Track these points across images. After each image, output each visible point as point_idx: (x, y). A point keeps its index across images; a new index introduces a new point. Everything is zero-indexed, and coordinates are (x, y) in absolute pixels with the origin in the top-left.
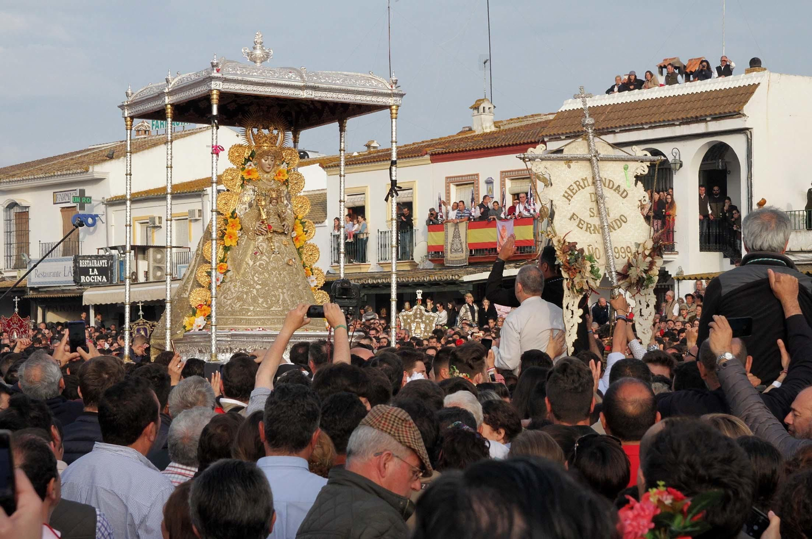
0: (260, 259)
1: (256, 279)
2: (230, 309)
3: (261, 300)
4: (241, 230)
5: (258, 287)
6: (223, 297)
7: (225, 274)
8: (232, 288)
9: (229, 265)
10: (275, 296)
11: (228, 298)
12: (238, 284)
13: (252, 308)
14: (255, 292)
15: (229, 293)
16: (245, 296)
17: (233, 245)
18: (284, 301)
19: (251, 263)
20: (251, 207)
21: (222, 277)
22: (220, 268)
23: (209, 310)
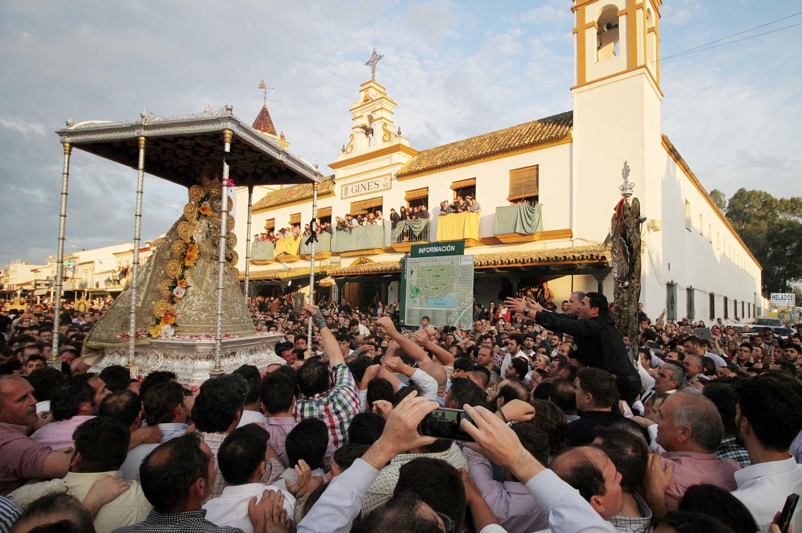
2: (196, 319)
4: (199, 254)
6: (187, 308)
8: (196, 301)
9: (189, 281)
10: (233, 308)
11: (193, 309)
12: (202, 298)
15: (193, 305)
17: (191, 265)
19: (211, 281)
20: (207, 237)
21: (184, 291)
22: (181, 284)
23: (174, 318)
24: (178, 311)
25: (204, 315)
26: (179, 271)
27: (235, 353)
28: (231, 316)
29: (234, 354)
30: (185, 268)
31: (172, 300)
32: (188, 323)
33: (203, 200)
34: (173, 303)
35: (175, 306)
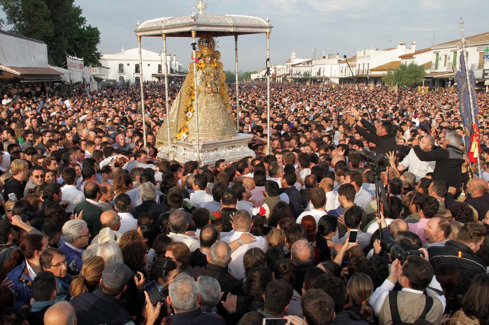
0: (209, 106)
1: (208, 115)
3: (211, 125)
4: (199, 91)
5: (209, 119)
6: (193, 123)
7: (193, 112)
9: (195, 108)
10: (217, 122)
12: (200, 118)
13: (207, 129)
14: (208, 121)
16: (204, 123)
18: (221, 124)
19: (205, 107)
20: (203, 80)
21: (192, 114)
22: (190, 110)
23: (187, 129)
24: (190, 125)
25: (201, 127)
26: (190, 102)
27: (218, 149)
28: (216, 128)
29: (216, 149)
30: (192, 100)
31: (186, 119)
32: (193, 132)
33: (200, 58)
34: (187, 120)
35: (188, 123)
